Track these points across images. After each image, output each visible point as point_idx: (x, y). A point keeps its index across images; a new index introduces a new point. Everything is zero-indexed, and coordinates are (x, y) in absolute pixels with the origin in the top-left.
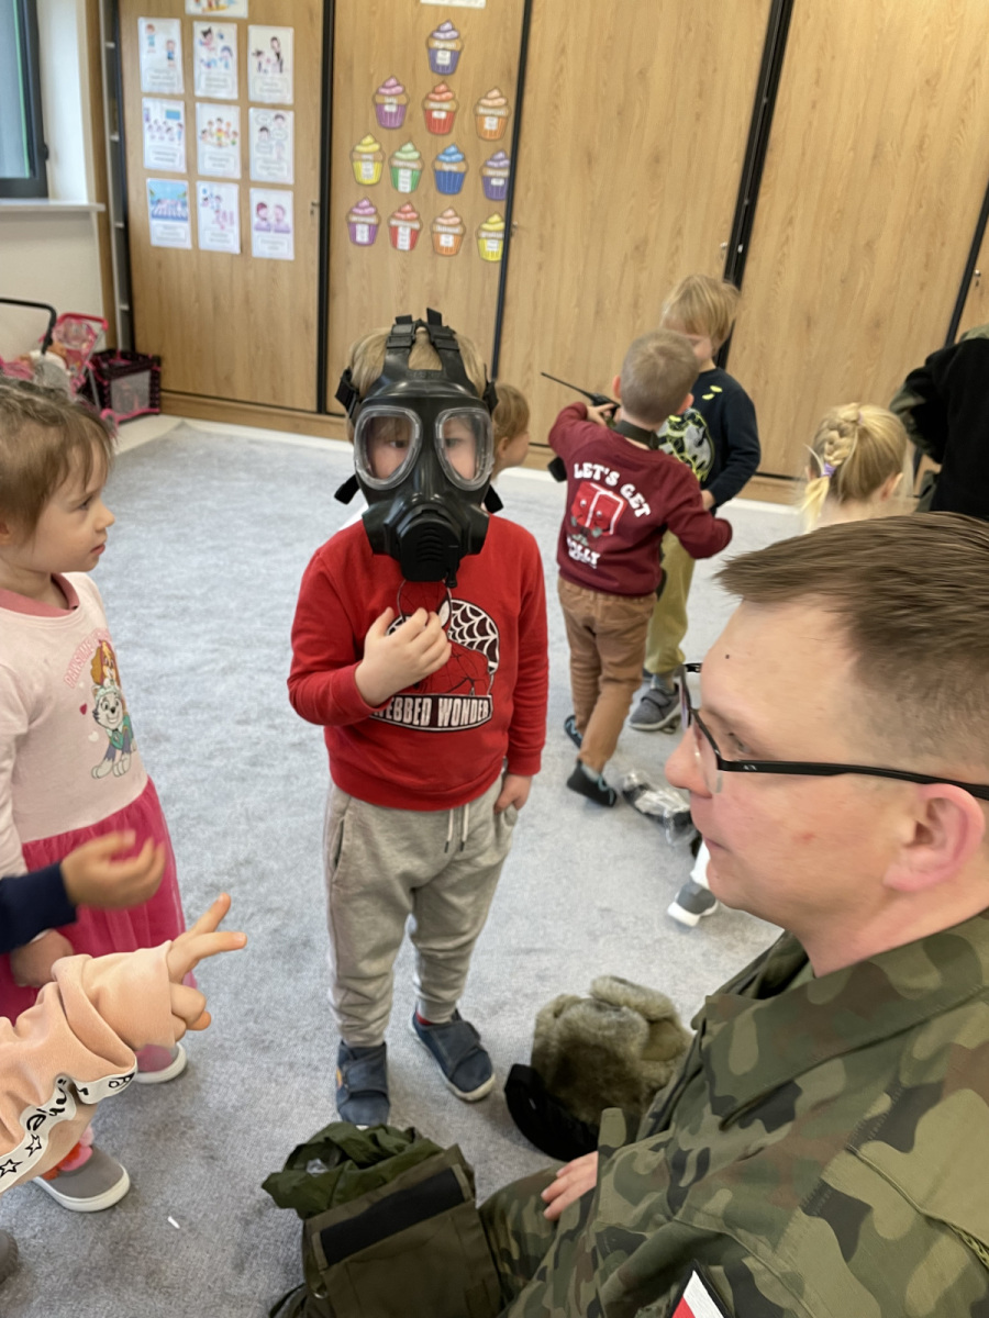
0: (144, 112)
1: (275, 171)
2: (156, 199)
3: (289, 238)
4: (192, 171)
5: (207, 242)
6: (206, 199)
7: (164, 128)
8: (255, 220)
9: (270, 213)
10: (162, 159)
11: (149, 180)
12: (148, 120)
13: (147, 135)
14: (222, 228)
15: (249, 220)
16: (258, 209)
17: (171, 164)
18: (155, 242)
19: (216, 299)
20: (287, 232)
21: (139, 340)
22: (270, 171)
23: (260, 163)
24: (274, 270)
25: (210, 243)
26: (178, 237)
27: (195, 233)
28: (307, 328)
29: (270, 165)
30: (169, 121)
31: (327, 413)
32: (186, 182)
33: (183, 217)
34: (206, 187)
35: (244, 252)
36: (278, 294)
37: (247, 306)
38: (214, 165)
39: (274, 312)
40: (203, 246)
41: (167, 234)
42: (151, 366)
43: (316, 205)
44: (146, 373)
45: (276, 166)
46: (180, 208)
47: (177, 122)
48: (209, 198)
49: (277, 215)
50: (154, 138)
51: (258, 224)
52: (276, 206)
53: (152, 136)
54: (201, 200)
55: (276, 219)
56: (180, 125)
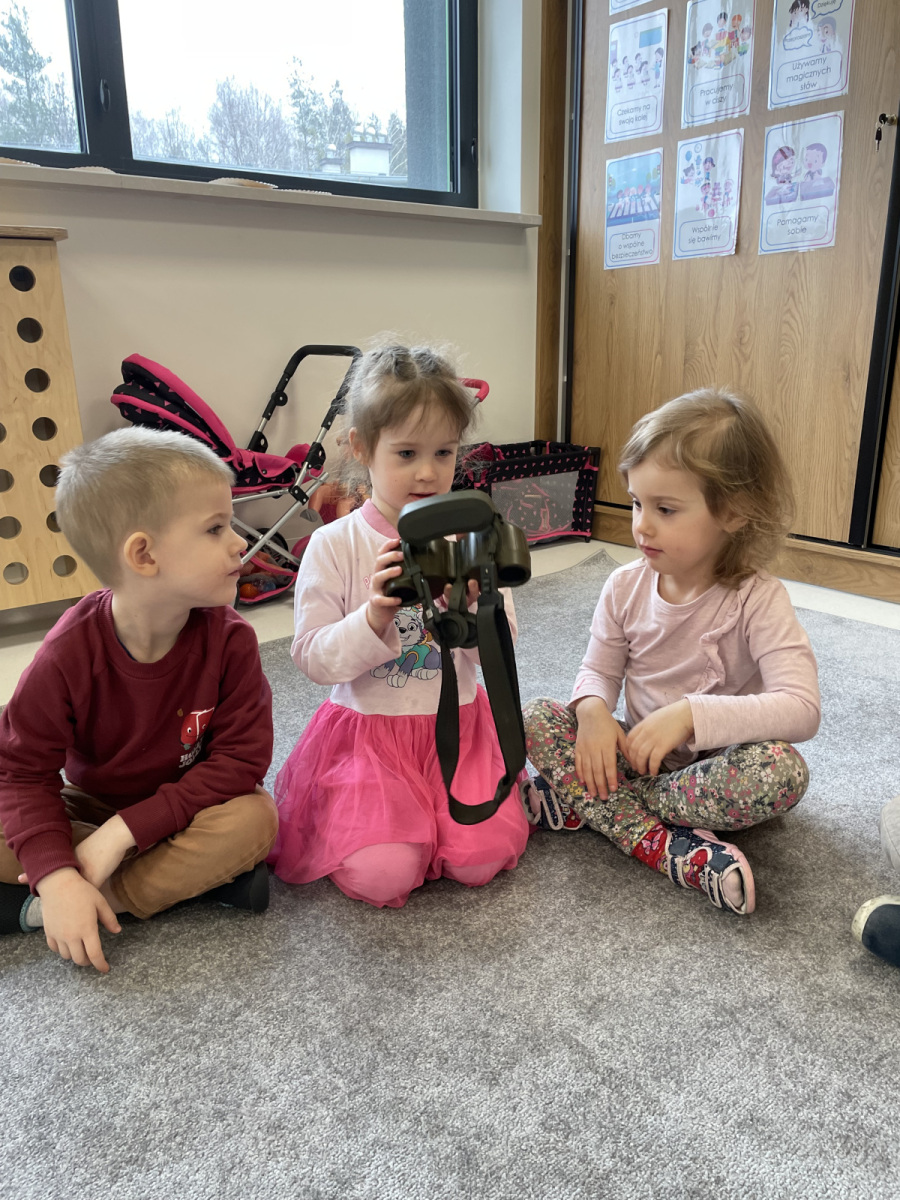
0: (611, 48)
1: (812, 80)
2: (615, 192)
3: (830, 201)
4: (672, 130)
5: (685, 247)
6: (686, 171)
7: (636, 65)
8: (770, 184)
9: (796, 167)
10: (630, 121)
11: (608, 162)
12: (615, 61)
13: (611, 84)
14: (712, 213)
15: (759, 186)
16: (775, 165)
17: (641, 123)
18: (609, 264)
19: (688, 344)
20: (829, 194)
21: (576, 424)
22: (805, 81)
23: (788, 71)
24: (794, 275)
25: (691, 246)
26: (640, 248)
27: (667, 235)
28: (847, 378)
29: (806, 69)
30: (644, 51)
31: (873, 547)
32: (660, 150)
33: (652, 211)
34: (691, 148)
35: (743, 251)
36: (798, 318)
37: (740, 350)
38: (707, 103)
39: (787, 356)
40: (677, 253)
41: (625, 246)
42: (583, 464)
43: (892, 121)
44: (571, 474)
45: (818, 67)
46: (648, 199)
47: (655, 47)
48: (695, 166)
49: (810, 165)
50: (621, 87)
51: (774, 192)
52: (811, 147)
53: (619, 85)
54: (680, 174)
55: (809, 173)
56: (659, 51)
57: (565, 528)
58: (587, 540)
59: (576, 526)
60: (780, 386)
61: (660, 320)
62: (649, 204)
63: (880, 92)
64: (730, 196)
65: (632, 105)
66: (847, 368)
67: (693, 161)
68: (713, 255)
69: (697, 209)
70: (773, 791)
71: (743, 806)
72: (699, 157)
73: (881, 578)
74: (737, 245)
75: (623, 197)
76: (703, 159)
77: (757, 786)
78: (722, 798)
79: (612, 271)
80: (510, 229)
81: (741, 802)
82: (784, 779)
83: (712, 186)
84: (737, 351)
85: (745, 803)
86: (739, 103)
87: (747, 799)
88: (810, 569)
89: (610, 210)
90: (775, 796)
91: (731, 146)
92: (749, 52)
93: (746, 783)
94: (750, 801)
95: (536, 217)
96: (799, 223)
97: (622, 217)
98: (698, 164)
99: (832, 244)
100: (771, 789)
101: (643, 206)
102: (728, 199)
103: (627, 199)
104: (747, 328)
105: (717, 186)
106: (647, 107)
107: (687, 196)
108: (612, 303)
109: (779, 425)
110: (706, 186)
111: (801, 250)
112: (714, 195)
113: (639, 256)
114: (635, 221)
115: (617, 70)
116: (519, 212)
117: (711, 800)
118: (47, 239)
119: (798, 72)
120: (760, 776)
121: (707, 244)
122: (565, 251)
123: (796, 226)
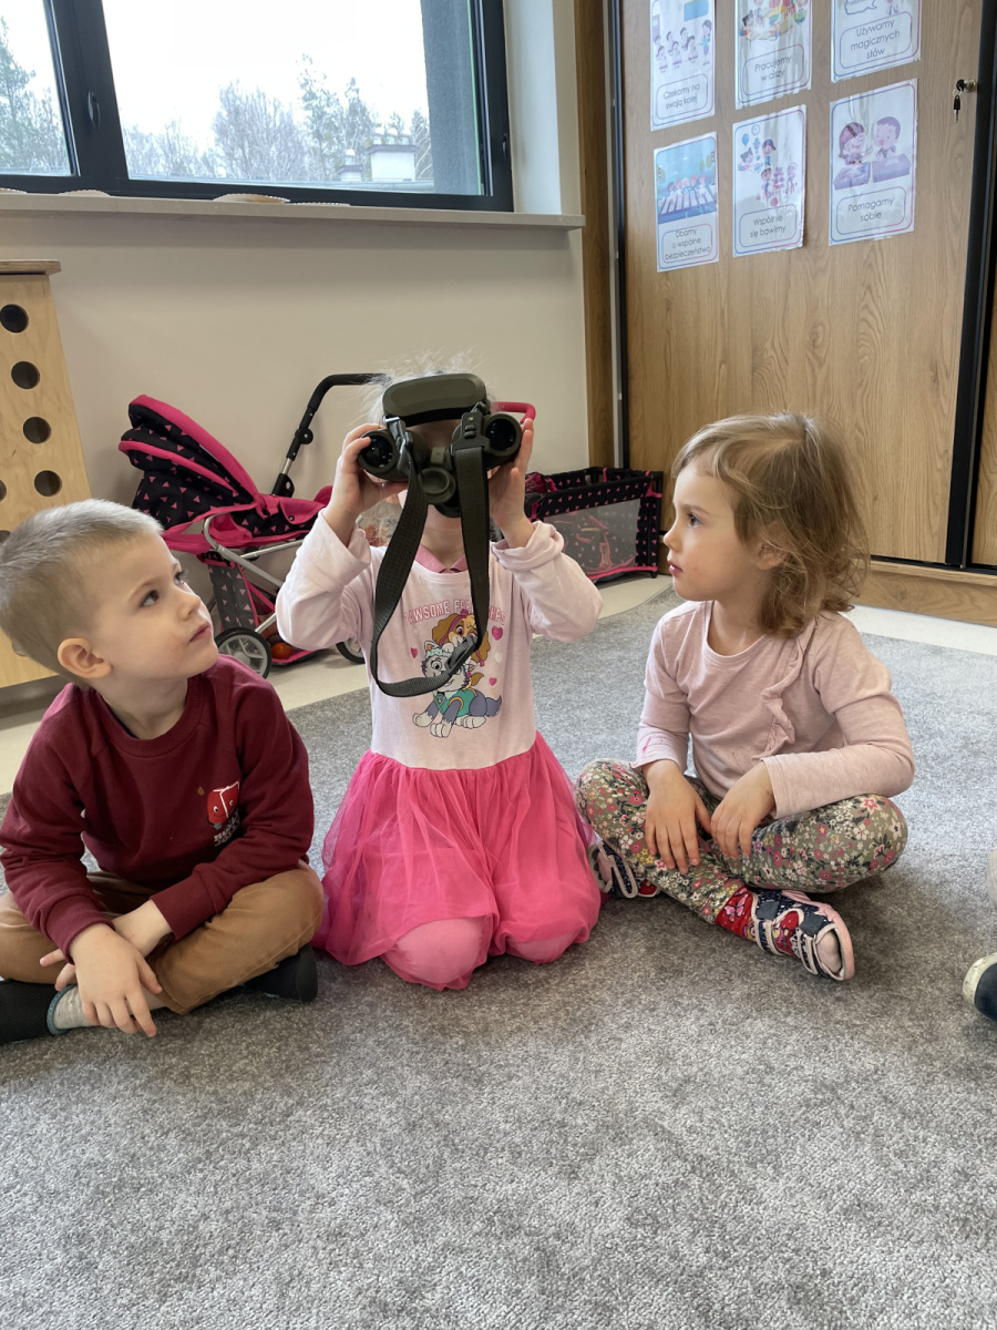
0: (653, 24)
1: (879, 47)
2: (666, 184)
4: (726, 112)
5: (744, 244)
6: (744, 157)
7: (682, 40)
8: (838, 165)
9: (867, 145)
10: (678, 104)
11: (656, 151)
12: (658, 37)
13: (655, 64)
14: (775, 201)
15: (825, 171)
17: (691, 106)
18: (663, 265)
19: (756, 351)
20: (905, 173)
21: (635, 447)
22: (871, 48)
23: (851, 38)
24: (870, 265)
25: (753, 241)
26: (697, 246)
27: (726, 229)
28: (935, 379)
29: (871, 35)
30: (690, 25)
31: (972, 566)
32: (713, 134)
33: (707, 204)
34: (748, 130)
35: (812, 243)
36: (877, 315)
37: (814, 354)
38: (764, 78)
39: (867, 357)
40: (739, 250)
41: (680, 245)
42: (645, 490)
43: (971, 87)
44: (632, 503)
45: (886, 31)
46: (702, 190)
47: (702, 20)
48: (753, 151)
49: (882, 142)
50: (666, 67)
51: (843, 174)
52: (882, 122)
53: (663, 64)
54: (737, 160)
55: (881, 150)
56: (707, 23)
57: (629, 563)
58: (653, 575)
59: (640, 560)
60: (860, 391)
61: (723, 325)
62: (704, 196)
63: (956, 55)
64: (794, 182)
65: (679, 86)
66: (934, 367)
67: (750, 145)
68: (779, 249)
69: (758, 198)
70: (868, 849)
71: (835, 868)
72: (757, 140)
73: (983, 600)
74: (805, 236)
75: (675, 189)
76: (762, 141)
77: (850, 844)
78: (811, 860)
79: (667, 273)
80: (549, 233)
81: (833, 863)
82: (880, 835)
83: (773, 171)
84: (810, 355)
85: (838, 864)
86: (798, 77)
87: (839, 859)
88: (903, 595)
89: (661, 205)
90: (871, 854)
91: (792, 126)
92: (807, 19)
93: (837, 842)
94: (843, 862)
95: (578, 217)
96: (873, 208)
97: (675, 212)
98: (756, 148)
99: (911, 229)
100: (866, 847)
101: (697, 198)
102: (793, 186)
103: (679, 192)
104: (820, 329)
105: (779, 172)
106: (696, 87)
107: (747, 184)
108: (668, 309)
109: (861, 436)
110: (767, 171)
111: (877, 238)
112: (776, 182)
113: (696, 255)
114: (689, 216)
115: (661, 48)
116: (559, 213)
117: (800, 862)
118: (36, 273)
119: (863, 38)
120: (853, 833)
121: (770, 237)
122: (613, 254)
123: (870, 210)
